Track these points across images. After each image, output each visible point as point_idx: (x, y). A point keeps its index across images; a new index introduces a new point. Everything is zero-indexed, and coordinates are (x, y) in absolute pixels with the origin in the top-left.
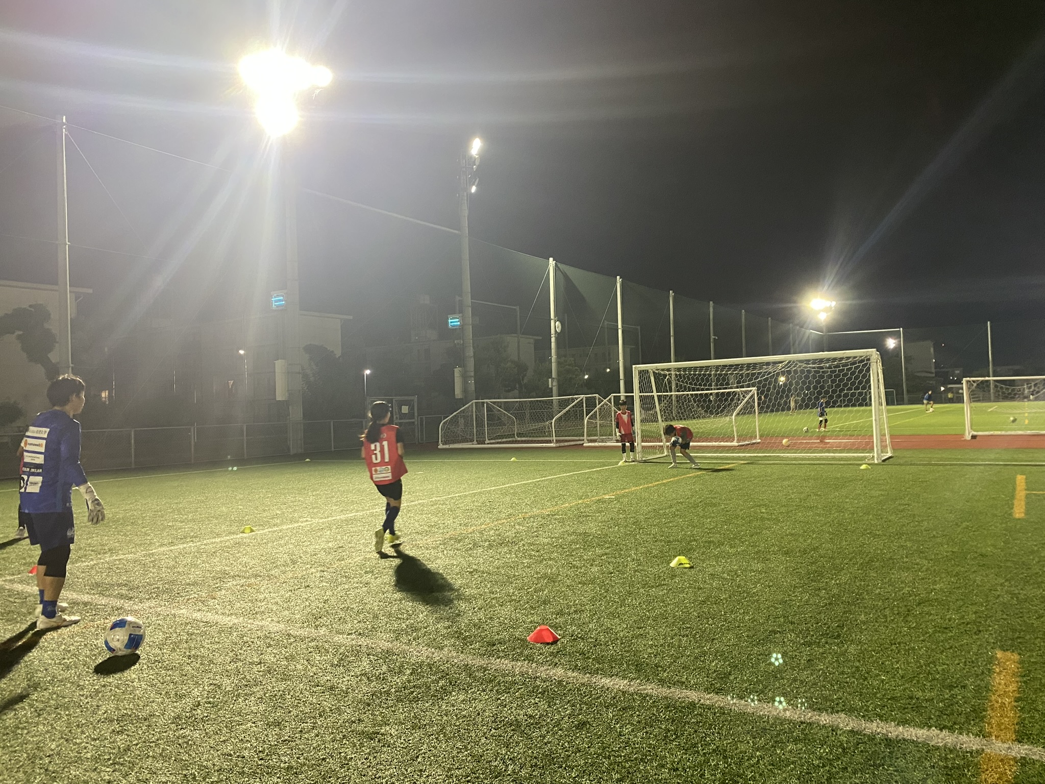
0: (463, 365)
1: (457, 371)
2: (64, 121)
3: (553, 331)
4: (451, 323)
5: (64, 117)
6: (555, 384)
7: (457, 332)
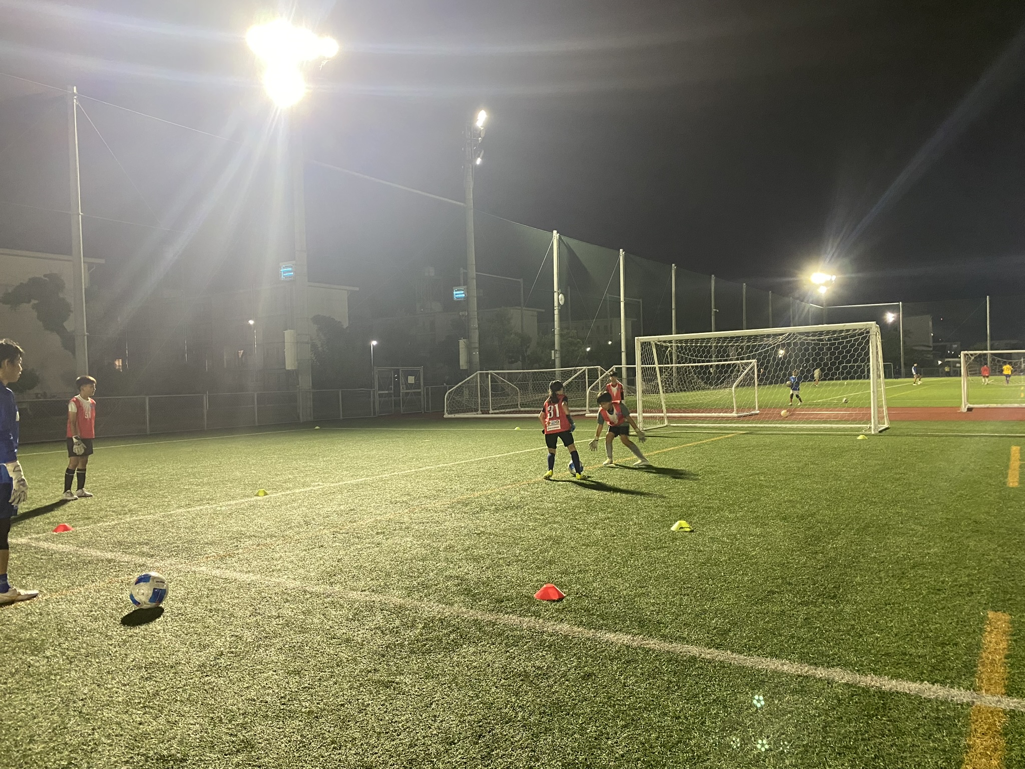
0: (467, 337)
1: (462, 343)
2: (75, 91)
3: (556, 304)
4: (456, 294)
5: (75, 88)
6: (557, 355)
7: (462, 304)
